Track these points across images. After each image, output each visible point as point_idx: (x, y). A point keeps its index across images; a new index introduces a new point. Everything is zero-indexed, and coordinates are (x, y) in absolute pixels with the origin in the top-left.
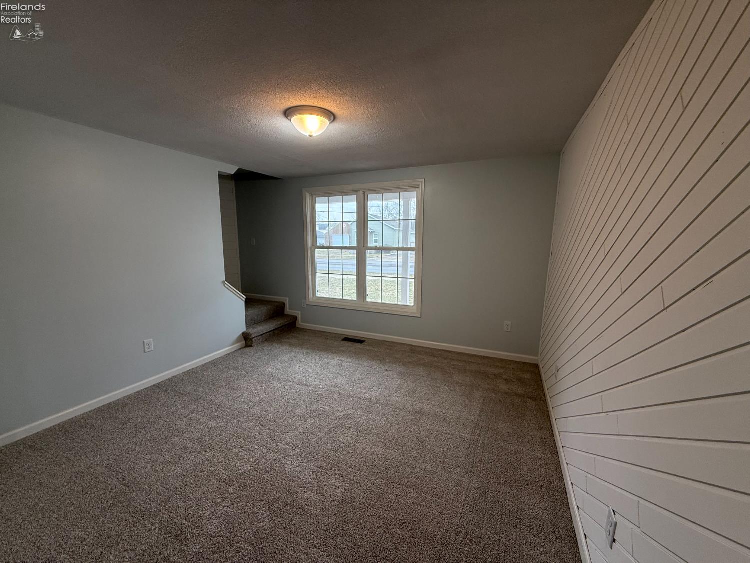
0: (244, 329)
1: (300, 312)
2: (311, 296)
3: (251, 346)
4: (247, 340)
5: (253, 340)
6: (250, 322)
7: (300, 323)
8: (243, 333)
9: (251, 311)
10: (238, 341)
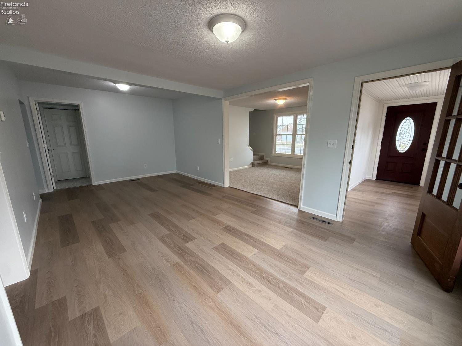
0: (252, 161)
1: (269, 159)
2: (274, 153)
3: (254, 167)
4: (253, 165)
5: (255, 165)
6: (254, 160)
7: (269, 163)
8: (252, 163)
9: (254, 156)
10: (250, 165)
